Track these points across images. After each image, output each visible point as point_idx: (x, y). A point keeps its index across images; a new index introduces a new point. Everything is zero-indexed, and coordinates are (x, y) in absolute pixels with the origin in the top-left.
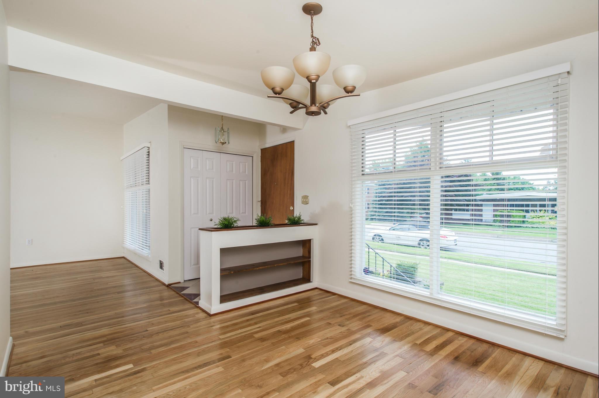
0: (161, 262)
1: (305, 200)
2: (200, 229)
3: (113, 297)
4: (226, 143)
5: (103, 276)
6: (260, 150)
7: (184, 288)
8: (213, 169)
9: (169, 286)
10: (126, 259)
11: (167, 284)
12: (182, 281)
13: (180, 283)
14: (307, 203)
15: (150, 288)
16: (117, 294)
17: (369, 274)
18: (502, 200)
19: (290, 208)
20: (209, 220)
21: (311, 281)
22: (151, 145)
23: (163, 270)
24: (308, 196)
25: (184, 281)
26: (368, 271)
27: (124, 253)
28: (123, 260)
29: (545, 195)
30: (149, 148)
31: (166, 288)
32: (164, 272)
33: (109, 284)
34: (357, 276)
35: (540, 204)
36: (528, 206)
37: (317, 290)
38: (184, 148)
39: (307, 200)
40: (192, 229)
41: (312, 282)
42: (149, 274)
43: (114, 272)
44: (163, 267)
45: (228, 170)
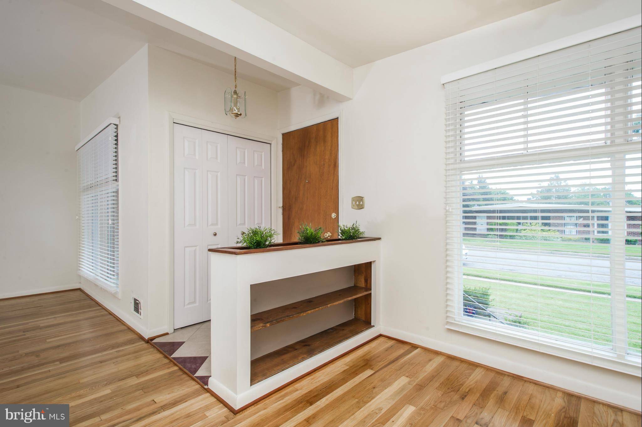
0: (137, 302)
1: (359, 203)
2: (210, 250)
3: (49, 371)
4: (241, 115)
5: (42, 325)
6: (282, 135)
7: (176, 346)
8: (217, 158)
9: (150, 341)
10: (83, 293)
11: (147, 339)
12: (170, 331)
13: (167, 334)
14: (361, 207)
15: (118, 347)
16: (58, 363)
17: (476, 317)
18: (494, 212)
19: (331, 215)
20: (213, 234)
21: (372, 325)
22: (120, 121)
23: (140, 315)
24: (363, 197)
25: (174, 330)
26: (474, 312)
27: (80, 283)
28: (78, 293)
29: (537, 206)
30: (117, 125)
31: (146, 345)
32: (142, 317)
33: (48, 341)
34: (456, 320)
35: (531, 216)
36: (518, 218)
37: (381, 339)
38: (174, 123)
39: (361, 203)
40: (186, 248)
41: (374, 326)
42: (117, 319)
43: (60, 316)
44: (140, 309)
45: (239, 161)
